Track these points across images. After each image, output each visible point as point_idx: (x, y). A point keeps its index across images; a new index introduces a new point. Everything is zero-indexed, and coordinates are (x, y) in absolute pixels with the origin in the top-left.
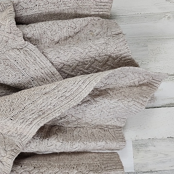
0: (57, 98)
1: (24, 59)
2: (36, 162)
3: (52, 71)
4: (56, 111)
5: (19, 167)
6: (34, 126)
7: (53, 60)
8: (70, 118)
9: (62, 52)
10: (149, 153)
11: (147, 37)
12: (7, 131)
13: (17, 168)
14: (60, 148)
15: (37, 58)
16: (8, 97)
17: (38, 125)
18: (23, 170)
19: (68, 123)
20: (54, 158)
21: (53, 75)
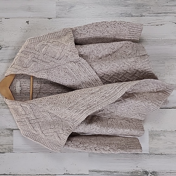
0: (100, 97)
1: (78, 69)
2: (81, 139)
3: (96, 78)
4: (99, 106)
5: (70, 142)
6: (84, 115)
7: (97, 71)
8: (106, 112)
9: (104, 65)
10: (161, 141)
11: (164, 56)
12: (64, 117)
13: (69, 142)
14: (99, 131)
15: (87, 69)
16: (66, 94)
17: (87, 114)
18: (73, 144)
19: (104, 114)
21: (96, 81)
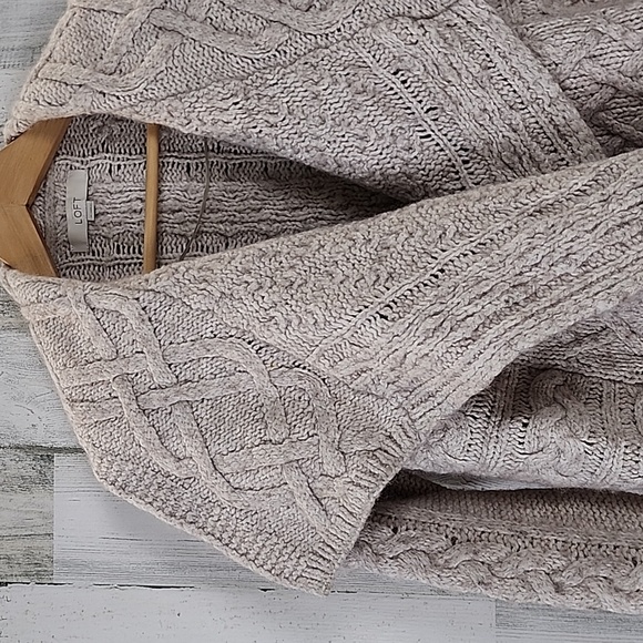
0: (601, 230)
1: (441, 59)
2: (456, 516)
3: (559, 120)
4: (596, 288)
5: (387, 532)
6: (491, 350)
7: (566, 68)
8: (618, 342)
9: (614, 31)
12: (352, 370)
13: (377, 534)
14: (574, 468)
15: (497, 59)
16: (362, 225)
17: (509, 344)
18: (403, 547)
19: (609, 360)
20: (537, 512)
21: (562, 136)
